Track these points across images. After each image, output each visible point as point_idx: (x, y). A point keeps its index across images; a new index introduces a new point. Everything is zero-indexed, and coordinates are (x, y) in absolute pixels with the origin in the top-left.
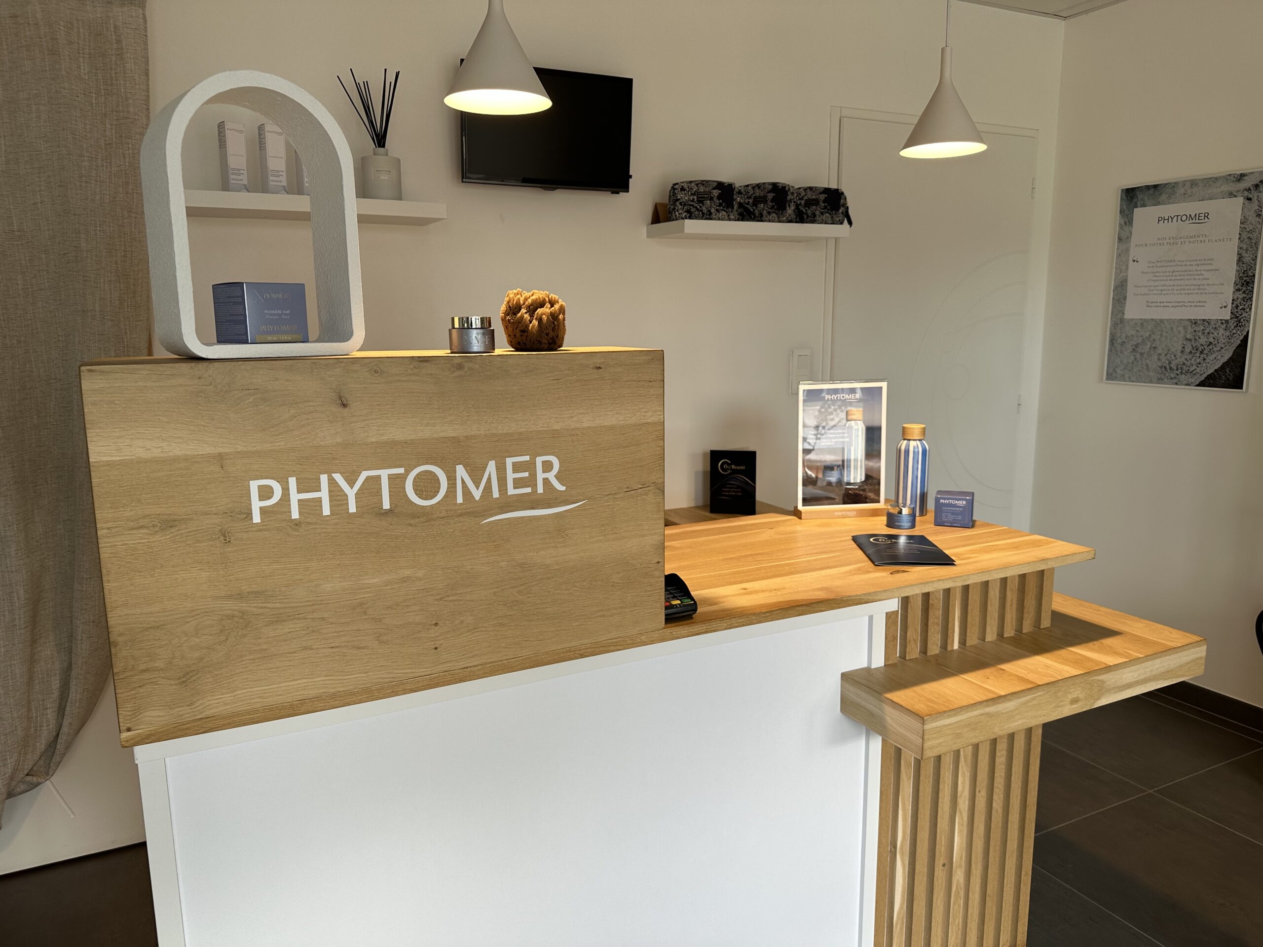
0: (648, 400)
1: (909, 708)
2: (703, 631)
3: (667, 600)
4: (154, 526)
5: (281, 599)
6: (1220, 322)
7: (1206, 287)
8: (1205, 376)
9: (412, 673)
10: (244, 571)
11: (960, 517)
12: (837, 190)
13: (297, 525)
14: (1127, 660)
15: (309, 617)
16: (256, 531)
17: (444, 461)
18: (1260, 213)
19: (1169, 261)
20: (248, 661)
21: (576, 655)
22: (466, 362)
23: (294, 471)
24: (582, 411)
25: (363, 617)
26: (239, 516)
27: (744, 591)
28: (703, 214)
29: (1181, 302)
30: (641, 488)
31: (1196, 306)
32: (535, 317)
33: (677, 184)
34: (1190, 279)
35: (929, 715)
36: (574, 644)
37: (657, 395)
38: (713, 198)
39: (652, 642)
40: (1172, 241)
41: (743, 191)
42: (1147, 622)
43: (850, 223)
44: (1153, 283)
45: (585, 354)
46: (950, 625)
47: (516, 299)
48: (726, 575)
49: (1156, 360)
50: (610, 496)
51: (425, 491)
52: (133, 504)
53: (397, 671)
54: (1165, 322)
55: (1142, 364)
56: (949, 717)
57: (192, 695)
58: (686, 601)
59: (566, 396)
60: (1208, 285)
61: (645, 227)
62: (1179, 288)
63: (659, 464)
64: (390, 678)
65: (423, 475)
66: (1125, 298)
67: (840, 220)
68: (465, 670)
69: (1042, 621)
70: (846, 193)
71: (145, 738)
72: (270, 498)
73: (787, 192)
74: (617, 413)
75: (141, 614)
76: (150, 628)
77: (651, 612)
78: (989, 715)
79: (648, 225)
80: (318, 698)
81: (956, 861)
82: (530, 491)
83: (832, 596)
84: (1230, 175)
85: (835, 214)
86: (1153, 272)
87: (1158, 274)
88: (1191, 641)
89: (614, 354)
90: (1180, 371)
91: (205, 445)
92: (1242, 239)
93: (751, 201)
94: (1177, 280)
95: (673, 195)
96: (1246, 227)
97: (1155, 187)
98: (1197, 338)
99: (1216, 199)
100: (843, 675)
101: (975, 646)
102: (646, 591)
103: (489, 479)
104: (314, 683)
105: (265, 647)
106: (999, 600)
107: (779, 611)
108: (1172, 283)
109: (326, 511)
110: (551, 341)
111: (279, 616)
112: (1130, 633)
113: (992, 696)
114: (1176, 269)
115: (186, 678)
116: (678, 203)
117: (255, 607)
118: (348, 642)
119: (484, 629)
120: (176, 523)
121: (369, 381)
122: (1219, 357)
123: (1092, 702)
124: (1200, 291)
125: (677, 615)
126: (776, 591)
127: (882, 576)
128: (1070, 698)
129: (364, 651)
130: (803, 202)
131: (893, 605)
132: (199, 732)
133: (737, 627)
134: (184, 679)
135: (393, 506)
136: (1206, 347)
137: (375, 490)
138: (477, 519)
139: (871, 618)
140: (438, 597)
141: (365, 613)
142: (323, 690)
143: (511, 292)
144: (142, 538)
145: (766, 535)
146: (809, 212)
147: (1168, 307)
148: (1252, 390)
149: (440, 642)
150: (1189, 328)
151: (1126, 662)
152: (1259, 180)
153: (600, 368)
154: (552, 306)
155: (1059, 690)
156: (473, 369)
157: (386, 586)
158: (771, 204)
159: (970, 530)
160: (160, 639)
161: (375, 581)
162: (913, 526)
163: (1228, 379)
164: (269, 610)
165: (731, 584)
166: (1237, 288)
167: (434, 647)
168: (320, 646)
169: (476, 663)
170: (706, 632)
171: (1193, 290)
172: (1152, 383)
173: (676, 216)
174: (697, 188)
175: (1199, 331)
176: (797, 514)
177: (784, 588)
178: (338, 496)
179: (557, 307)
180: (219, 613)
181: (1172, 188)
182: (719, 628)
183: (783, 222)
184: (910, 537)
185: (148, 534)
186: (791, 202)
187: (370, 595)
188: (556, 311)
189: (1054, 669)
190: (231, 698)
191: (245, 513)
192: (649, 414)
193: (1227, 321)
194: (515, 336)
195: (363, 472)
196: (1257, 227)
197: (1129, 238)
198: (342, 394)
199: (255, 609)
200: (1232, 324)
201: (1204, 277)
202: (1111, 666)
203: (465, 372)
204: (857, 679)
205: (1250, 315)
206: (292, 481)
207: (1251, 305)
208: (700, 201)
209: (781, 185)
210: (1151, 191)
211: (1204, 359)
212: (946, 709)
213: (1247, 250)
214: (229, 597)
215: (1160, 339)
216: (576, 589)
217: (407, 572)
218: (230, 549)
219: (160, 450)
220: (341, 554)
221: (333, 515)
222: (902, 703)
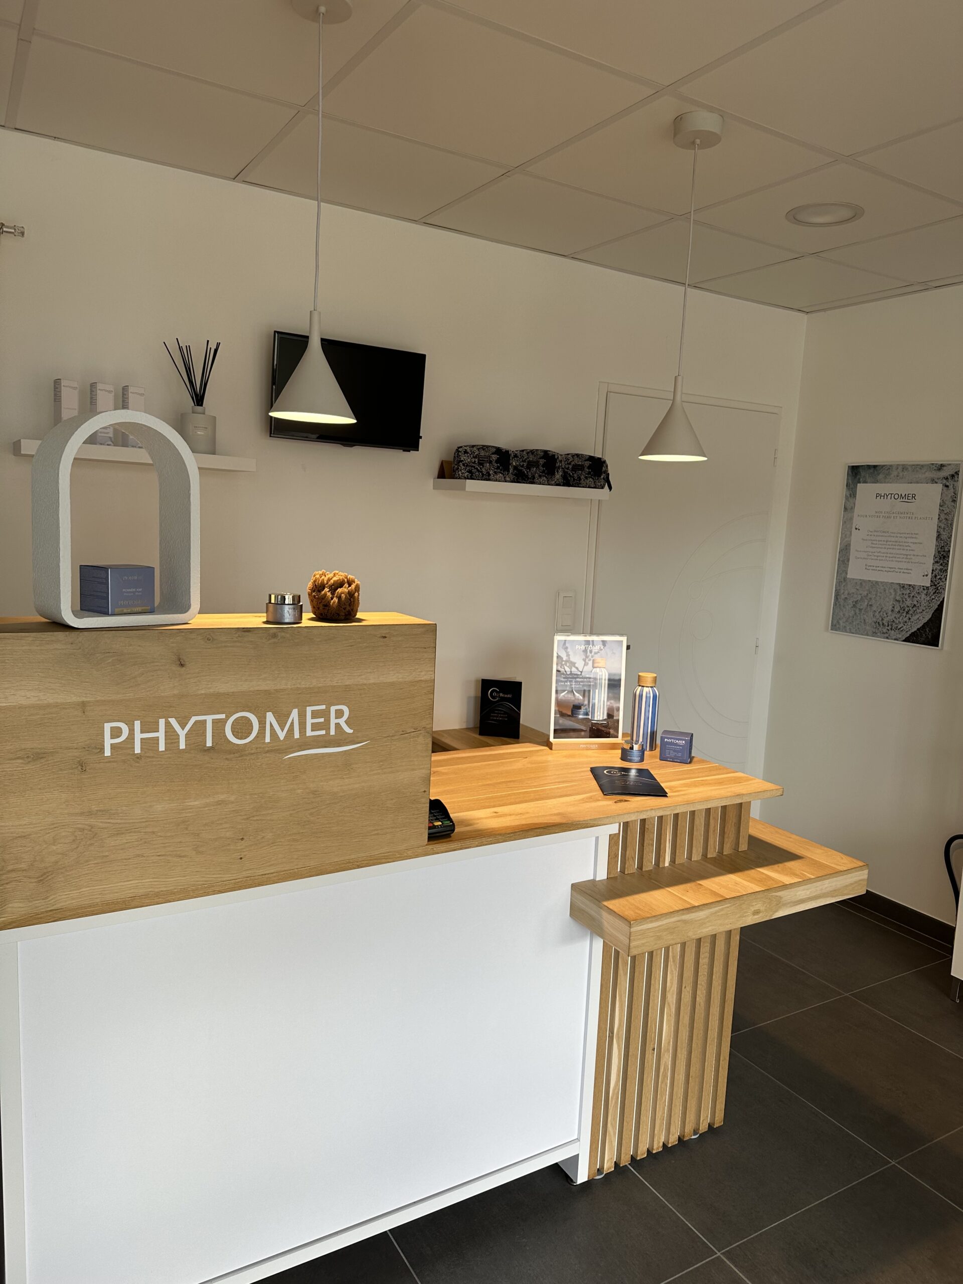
0: (422, 662)
1: (620, 914)
2: (458, 848)
3: (430, 821)
4: (28, 757)
5: (122, 816)
6: (922, 588)
7: (912, 557)
8: (910, 633)
9: (221, 877)
10: (94, 794)
11: (680, 754)
12: (600, 459)
13: (138, 758)
14: (801, 880)
15: (142, 831)
16: (106, 762)
17: (257, 709)
18: (955, 499)
19: (884, 532)
20: (93, 865)
21: (354, 866)
22: (279, 632)
23: (139, 716)
24: (369, 671)
25: (185, 832)
26: (94, 750)
27: (495, 814)
28: (483, 475)
29: (893, 568)
30: (414, 732)
31: (904, 573)
32: (336, 595)
33: (461, 447)
34: (900, 549)
35: (636, 920)
36: (353, 856)
37: (430, 658)
38: (492, 461)
39: (417, 856)
40: (887, 515)
41: (519, 454)
42: (826, 849)
43: (610, 488)
44: (871, 550)
45: (373, 627)
46: (662, 846)
47: (321, 579)
48: (482, 800)
49: (872, 615)
50: (389, 738)
51: (241, 732)
52: (13, 740)
53: (208, 876)
54: (880, 584)
55: (861, 619)
56: (651, 922)
57: (47, 891)
58: (446, 822)
59: (357, 659)
60: (914, 555)
61: (432, 481)
62: (892, 555)
63: (429, 713)
64: (203, 881)
65: (240, 720)
66: (848, 560)
67: (601, 485)
68: (263, 876)
69: (740, 845)
70: (608, 462)
71: (8, 925)
72: (119, 737)
73: (556, 460)
74: (398, 673)
75: (12, 826)
76: (19, 837)
77: (417, 832)
78: (685, 922)
79: (434, 478)
80: (146, 896)
81: (664, 1046)
82: (325, 733)
83: (564, 821)
84: (933, 464)
85: (598, 479)
86: (871, 540)
87: (874, 542)
88: (856, 865)
89: (397, 626)
90: (890, 627)
91: (73, 695)
92: (940, 519)
93: (525, 464)
94: (890, 548)
95: (457, 457)
96: (944, 509)
97: (875, 467)
98: (904, 600)
99: (922, 483)
100: (573, 885)
101: (682, 865)
102: (414, 814)
103: (292, 723)
104: (143, 884)
105: (107, 854)
106: (704, 826)
107: (521, 833)
108: (885, 551)
109: (162, 747)
110: (347, 613)
111: (119, 829)
112: (810, 858)
113: (689, 906)
114: (889, 539)
115: (44, 878)
116: (461, 464)
117: (101, 822)
118: (172, 851)
119: (280, 843)
120: (45, 755)
121: (203, 646)
122: (921, 618)
123: (771, 913)
124: (907, 560)
125: (438, 835)
126: (521, 815)
127: (608, 804)
128: (753, 910)
129: (184, 859)
130: (570, 467)
131: (614, 828)
132: (50, 920)
133: (486, 845)
134: (42, 878)
135: (215, 744)
136: (911, 609)
137: (201, 731)
138: (280, 755)
139: (597, 839)
140: (245, 817)
141: (187, 829)
142: (150, 890)
143: (317, 572)
144: (18, 767)
145: (520, 764)
146: (575, 475)
147: (883, 571)
148: (946, 647)
149: (245, 853)
150: (898, 591)
151: (800, 882)
152: (955, 472)
153: (385, 637)
154: (349, 586)
155: (744, 903)
156: (285, 638)
157: (204, 807)
158: (542, 469)
159: (689, 765)
160: (25, 846)
161: (196, 803)
162: (642, 760)
163: (928, 638)
164: (112, 825)
165: (484, 808)
166: (936, 560)
167: (240, 857)
168: (150, 855)
169: (272, 871)
170: (461, 849)
171: (902, 558)
172: (868, 636)
173: (459, 475)
174: (478, 452)
175: (906, 594)
176: (549, 745)
177: (527, 813)
178: (172, 736)
179: (353, 586)
180: (72, 826)
181: (887, 470)
182: (471, 845)
183: (552, 485)
184: (640, 771)
185: (22, 763)
186: (559, 468)
187: (191, 814)
188: (352, 590)
189: (742, 886)
190: (77, 894)
191: (99, 748)
192: (423, 673)
193: (927, 588)
194: (319, 608)
195: (193, 717)
196: (952, 511)
197: (852, 508)
198: (181, 657)
199: (101, 824)
200: (931, 591)
201: (911, 549)
202: (787, 885)
203: (279, 640)
204: (584, 889)
205: (945, 584)
206: (137, 724)
207: (947, 575)
208: (481, 464)
209: (551, 453)
210: (871, 471)
211: (910, 619)
212: (649, 916)
213: (944, 529)
214: (82, 814)
215: (875, 598)
216: (357, 812)
217: (222, 797)
218: (86, 776)
219: (37, 699)
220: (171, 782)
221: (167, 751)
222: (616, 910)
